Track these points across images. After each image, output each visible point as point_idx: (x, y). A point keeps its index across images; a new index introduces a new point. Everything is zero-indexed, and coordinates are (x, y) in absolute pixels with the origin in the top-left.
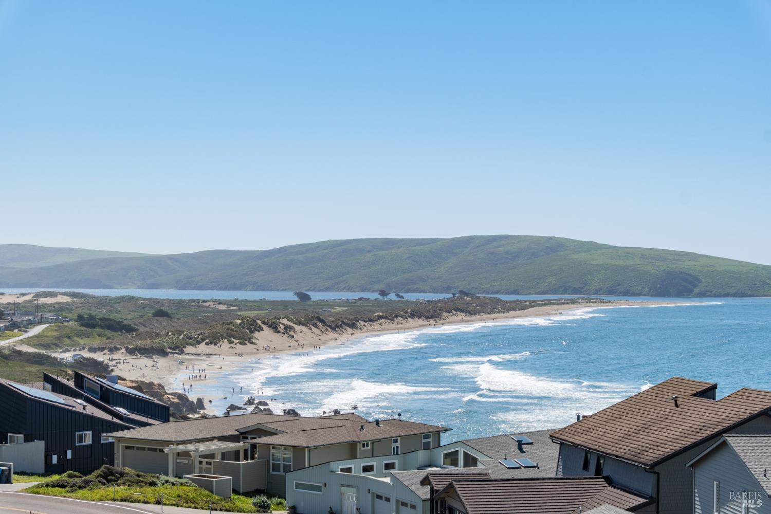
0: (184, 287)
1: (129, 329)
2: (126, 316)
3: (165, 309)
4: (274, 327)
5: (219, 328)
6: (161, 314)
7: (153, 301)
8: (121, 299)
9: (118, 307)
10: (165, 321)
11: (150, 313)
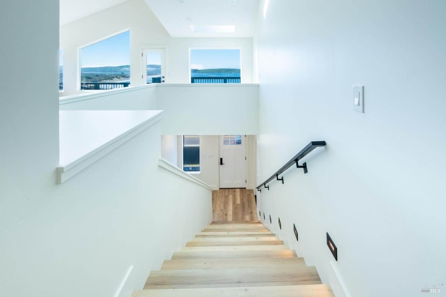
0: (102, 72)
1: (91, 78)
2: (91, 76)
3: (98, 75)
4: (117, 78)
5: (107, 78)
6: (97, 76)
7: (96, 74)
8: (90, 74)
9: (90, 75)
10: (98, 77)
11: (95, 76)
